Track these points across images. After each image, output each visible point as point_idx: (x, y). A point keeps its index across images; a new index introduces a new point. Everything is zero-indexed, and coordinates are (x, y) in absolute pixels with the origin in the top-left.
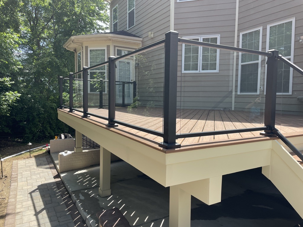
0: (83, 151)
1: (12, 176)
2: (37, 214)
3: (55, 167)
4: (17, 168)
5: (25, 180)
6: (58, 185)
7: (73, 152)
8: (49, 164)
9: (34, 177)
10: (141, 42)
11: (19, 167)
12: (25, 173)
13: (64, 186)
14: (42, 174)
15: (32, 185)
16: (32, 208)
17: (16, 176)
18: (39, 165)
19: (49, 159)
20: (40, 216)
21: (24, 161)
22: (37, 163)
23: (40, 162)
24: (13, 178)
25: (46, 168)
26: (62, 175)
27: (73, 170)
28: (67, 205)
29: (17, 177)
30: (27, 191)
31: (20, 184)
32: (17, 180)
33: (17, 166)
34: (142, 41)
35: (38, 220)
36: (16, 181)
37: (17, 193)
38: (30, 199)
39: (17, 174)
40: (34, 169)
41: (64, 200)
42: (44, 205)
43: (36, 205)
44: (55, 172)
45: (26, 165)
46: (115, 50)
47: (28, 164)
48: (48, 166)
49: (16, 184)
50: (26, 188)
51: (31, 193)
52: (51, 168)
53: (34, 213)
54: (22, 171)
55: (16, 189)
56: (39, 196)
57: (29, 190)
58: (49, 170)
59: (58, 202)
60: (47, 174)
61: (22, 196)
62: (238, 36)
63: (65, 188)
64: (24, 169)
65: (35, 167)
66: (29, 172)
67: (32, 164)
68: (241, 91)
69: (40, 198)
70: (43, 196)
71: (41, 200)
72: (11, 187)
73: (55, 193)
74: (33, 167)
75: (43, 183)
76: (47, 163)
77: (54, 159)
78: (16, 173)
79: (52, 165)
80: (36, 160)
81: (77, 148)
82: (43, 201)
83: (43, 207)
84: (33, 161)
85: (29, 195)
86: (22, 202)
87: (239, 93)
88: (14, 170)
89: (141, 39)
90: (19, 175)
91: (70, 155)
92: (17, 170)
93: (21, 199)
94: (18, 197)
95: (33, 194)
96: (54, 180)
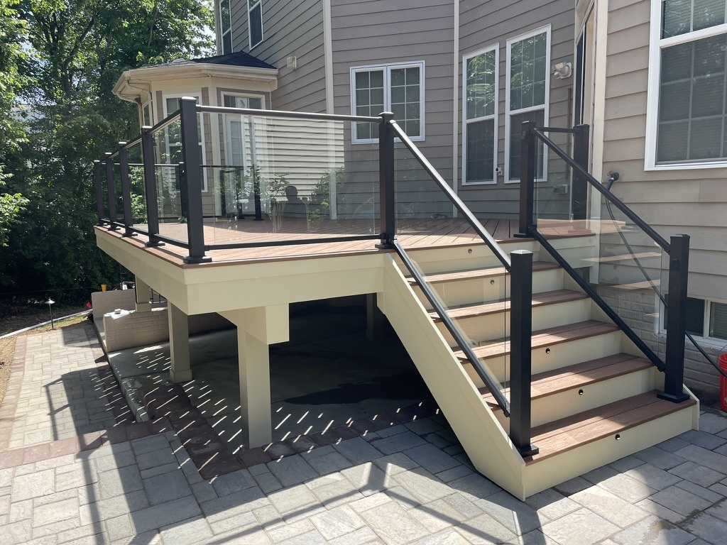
0: (153, 310)
1: (14, 362)
2: (53, 413)
3: (101, 345)
4: (25, 348)
5: (40, 366)
6: (100, 372)
7: (132, 312)
8: (89, 339)
9: (57, 362)
10: (276, 78)
11: (27, 347)
12: (40, 356)
13: (113, 373)
14: (72, 357)
15: (51, 375)
16: (47, 405)
17: (22, 361)
18: (68, 341)
19: (91, 332)
20: (58, 415)
21: (40, 337)
22: (64, 338)
23: (71, 337)
24: (15, 364)
25: (83, 347)
26: (110, 356)
27: (133, 347)
28: (110, 398)
29: (24, 363)
30: (40, 384)
31: (28, 373)
32: (23, 367)
33: (25, 345)
34: (277, 76)
35: (53, 420)
36: (22, 369)
37: (21, 388)
38: (44, 394)
39: (24, 359)
40: (58, 348)
41: (106, 393)
42: (69, 400)
43: (54, 401)
44: (99, 352)
45: (44, 342)
46: (219, 97)
47: (48, 341)
48: (87, 343)
49: (21, 373)
50: (38, 378)
51: (47, 386)
52: (92, 346)
53: (48, 411)
54: (33, 353)
55: (20, 381)
56: (63, 389)
57: (44, 382)
58: (89, 349)
59: (95, 396)
60: (82, 356)
61: (29, 391)
62: (460, 63)
63: (114, 376)
64: (39, 350)
65: (61, 345)
66: (49, 354)
67: (56, 341)
68: (468, 179)
69: (64, 391)
70: (68, 389)
71: (65, 394)
72: (11, 379)
73: (92, 385)
74: (56, 346)
75: (73, 370)
76: (86, 337)
77: (99, 329)
78: (22, 357)
79: (96, 341)
80: (63, 334)
81: (139, 303)
82: (68, 396)
83: (67, 403)
84: (57, 335)
85: (44, 389)
86: (29, 400)
87: (464, 183)
88: (18, 351)
89: (275, 72)
90: (27, 359)
91: (126, 317)
92: (25, 352)
93: (28, 395)
94: (22, 392)
95: (51, 387)
96: (95, 366)
